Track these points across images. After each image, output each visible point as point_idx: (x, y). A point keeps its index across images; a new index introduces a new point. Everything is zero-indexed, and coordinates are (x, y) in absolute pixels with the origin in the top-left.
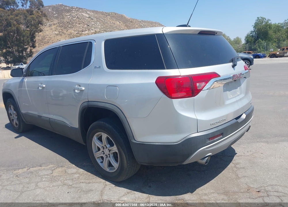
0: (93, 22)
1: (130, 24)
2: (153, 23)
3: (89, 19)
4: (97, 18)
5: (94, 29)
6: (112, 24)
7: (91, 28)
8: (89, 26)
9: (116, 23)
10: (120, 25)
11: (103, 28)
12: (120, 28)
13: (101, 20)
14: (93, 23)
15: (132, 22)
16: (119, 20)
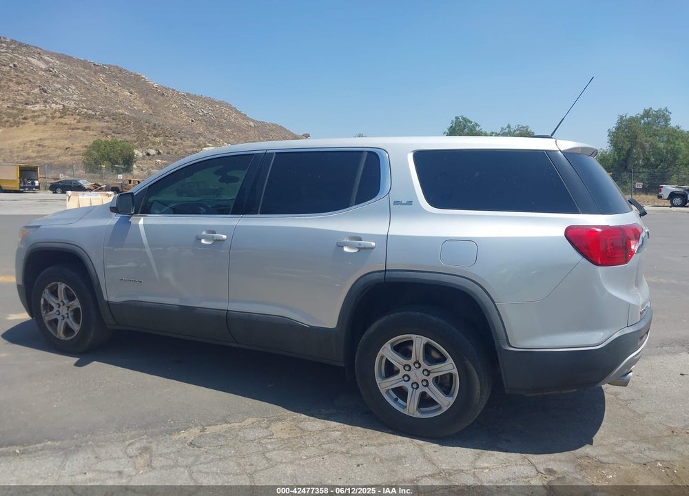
0: (58, 83)
1: (156, 99)
2: (217, 103)
3: (47, 75)
4: (69, 75)
5: (59, 101)
6: (110, 94)
7: (51, 97)
8: (45, 92)
9: (120, 93)
10: (132, 99)
11: (85, 101)
12: (131, 107)
13: (81, 81)
14: (59, 86)
15: (163, 94)
16: (130, 86)
